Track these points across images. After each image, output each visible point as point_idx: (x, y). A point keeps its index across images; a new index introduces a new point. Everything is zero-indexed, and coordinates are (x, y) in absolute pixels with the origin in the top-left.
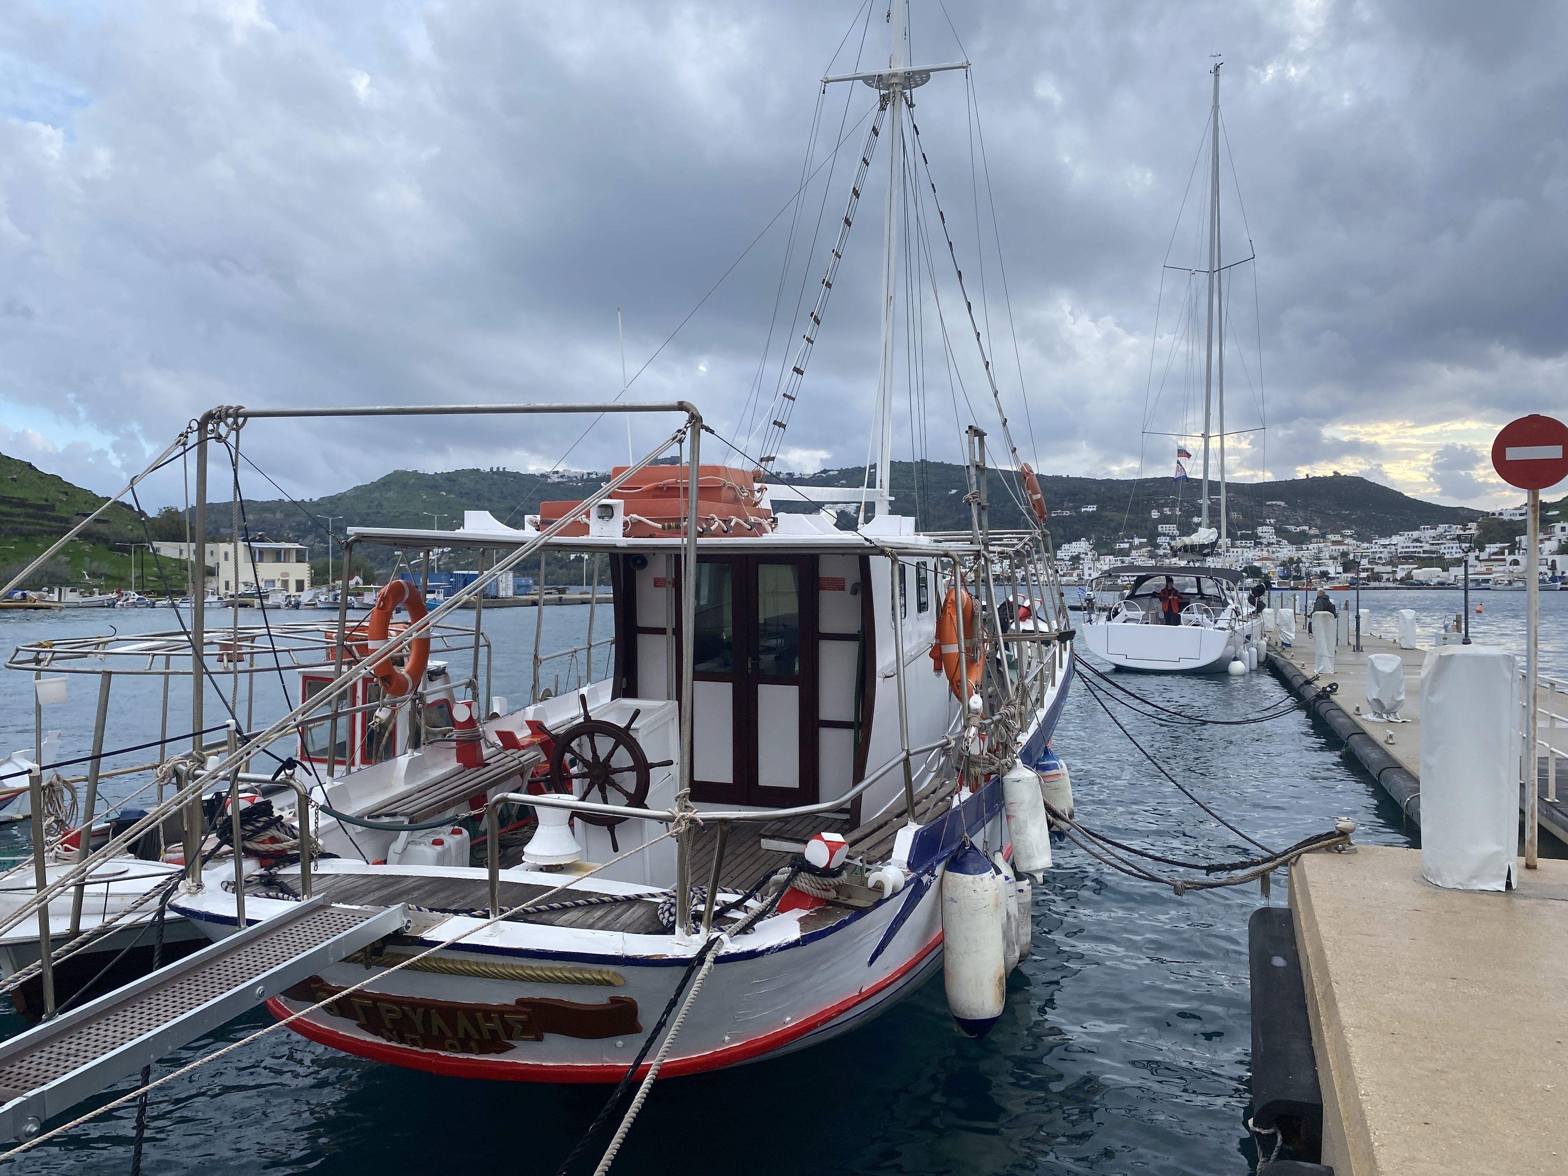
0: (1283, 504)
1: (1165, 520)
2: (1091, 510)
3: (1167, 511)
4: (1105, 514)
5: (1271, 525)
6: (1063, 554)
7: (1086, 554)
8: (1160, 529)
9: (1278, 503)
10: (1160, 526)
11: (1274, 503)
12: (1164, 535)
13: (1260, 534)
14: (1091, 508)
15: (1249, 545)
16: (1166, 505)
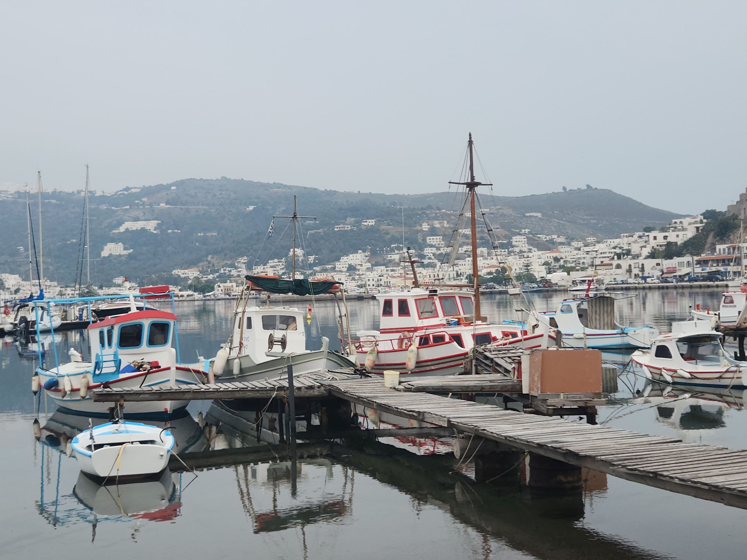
0: (539, 215)
1: (433, 232)
2: (370, 224)
3: (437, 224)
4: (383, 227)
5: (525, 234)
6: (341, 266)
7: (361, 265)
8: (428, 241)
9: (535, 214)
10: (428, 238)
11: (532, 214)
12: (431, 246)
13: (514, 243)
14: (371, 222)
15: (503, 253)
16: (436, 218)
